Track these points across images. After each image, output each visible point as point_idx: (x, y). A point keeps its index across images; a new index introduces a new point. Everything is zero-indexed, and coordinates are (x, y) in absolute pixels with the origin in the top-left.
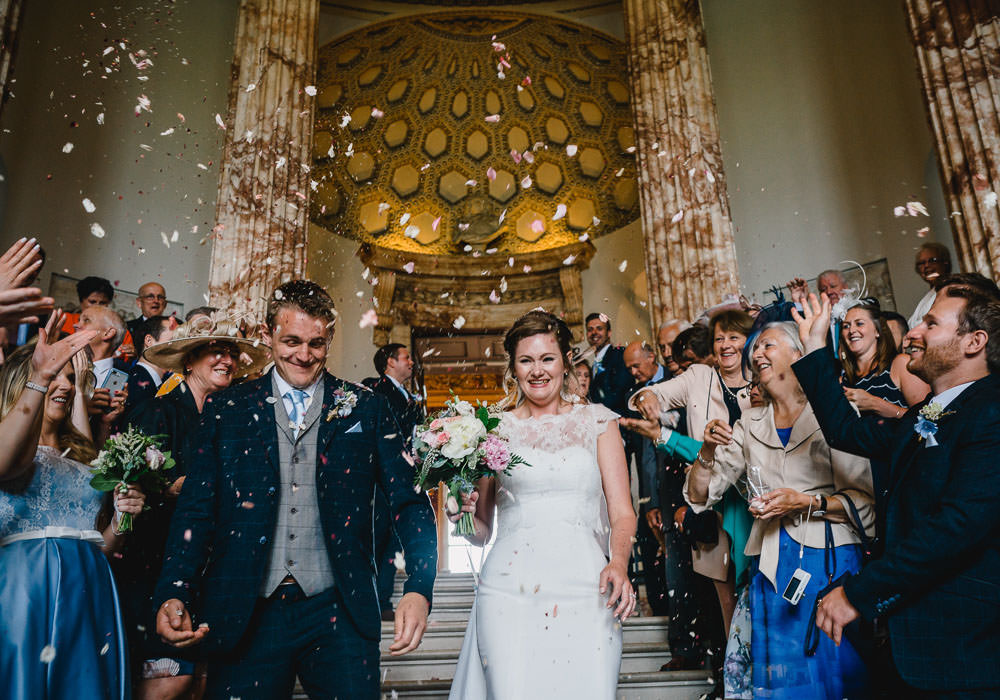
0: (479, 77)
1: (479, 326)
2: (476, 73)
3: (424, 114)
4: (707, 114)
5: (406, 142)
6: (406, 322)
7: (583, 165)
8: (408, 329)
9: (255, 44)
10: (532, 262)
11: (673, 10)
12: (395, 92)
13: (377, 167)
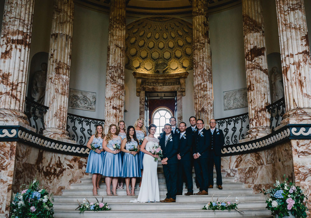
0: (162, 30)
1: (161, 91)
2: (161, 29)
3: (148, 38)
4: (208, 60)
5: (144, 45)
6: (144, 90)
8: (144, 92)
9: (113, 43)
10: (173, 76)
11: (202, 35)
12: (141, 34)
13: (137, 52)
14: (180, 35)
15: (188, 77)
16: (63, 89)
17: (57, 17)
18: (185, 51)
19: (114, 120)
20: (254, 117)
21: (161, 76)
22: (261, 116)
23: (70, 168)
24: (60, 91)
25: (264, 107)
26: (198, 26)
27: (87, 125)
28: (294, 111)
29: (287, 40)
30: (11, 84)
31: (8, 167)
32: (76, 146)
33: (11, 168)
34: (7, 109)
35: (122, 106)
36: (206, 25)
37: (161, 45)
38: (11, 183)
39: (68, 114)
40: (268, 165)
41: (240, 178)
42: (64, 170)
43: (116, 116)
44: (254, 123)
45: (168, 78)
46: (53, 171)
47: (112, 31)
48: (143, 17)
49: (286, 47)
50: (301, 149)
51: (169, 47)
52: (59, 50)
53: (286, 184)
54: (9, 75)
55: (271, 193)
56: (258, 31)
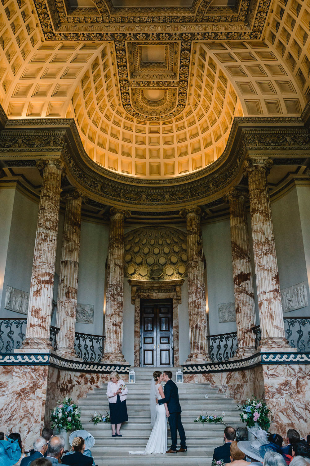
1: (156, 298)
2: (156, 235)
3: (143, 245)
4: (201, 278)
5: (139, 251)
6: (139, 298)
7: (182, 258)
8: (139, 299)
9: (113, 262)
10: (169, 283)
11: (196, 254)
12: (137, 240)
13: (132, 258)
14: (175, 242)
15: (184, 284)
16: (72, 312)
17: (67, 246)
18: (181, 258)
19: (114, 336)
20: (241, 337)
21: (157, 283)
22: (247, 336)
23: (78, 384)
24: (70, 313)
25: (250, 329)
26: (192, 245)
27: (90, 341)
28: (266, 340)
29: (261, 279)
30: (41, 318)
31: (42, 386)
32: (83, 363)
33: (45, 387)
34: (39, 338)
35: (121, 323)
36: (199, 243)
37: (156, 251)
38: (45, 399)
39: (76, 333)
40: (251, 383)
41: (230, 394)
42: (74, 385)
43: (116, 332)
44: (241, 342)
45: (163, 285)
46: (66, 387)
47: (112, 250)
48: (138, 226)
49: (260, 285)
50: (270, 372)
51: (165, 253)
52: (69, 276)
53: (254, 401)
54: (40, 310)
55: (244, 408)
56: (244, 258)
